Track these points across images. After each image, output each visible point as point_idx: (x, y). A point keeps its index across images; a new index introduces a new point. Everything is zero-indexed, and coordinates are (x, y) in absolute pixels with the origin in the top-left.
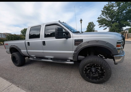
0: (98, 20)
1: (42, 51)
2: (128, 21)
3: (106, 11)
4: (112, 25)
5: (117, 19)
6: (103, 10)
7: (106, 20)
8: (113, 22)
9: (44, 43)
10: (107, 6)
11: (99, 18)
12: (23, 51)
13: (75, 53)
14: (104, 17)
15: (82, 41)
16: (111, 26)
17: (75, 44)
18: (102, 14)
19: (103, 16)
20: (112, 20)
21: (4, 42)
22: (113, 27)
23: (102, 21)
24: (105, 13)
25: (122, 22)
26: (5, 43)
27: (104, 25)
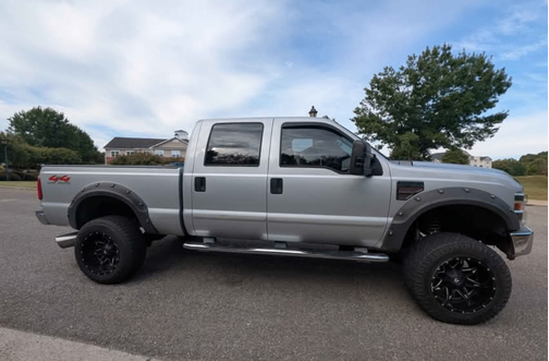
0: (356, 115)
1: (263, 214)
2: (443, 131)
3: (380, 94)
4: (401, 137)
5: (413, 123)
6: (370, 89)
7: (380, 121)
8: (402, 131)
9: (277, 185)
10: (382, 77)
11: (357, 111)
12: (161, 213)
13: (396, 222)
14: (375, 112)
15: (420, 185)
16: (398, 143)
17: (398, 194)
18: (367, 99)
19: (369, 106)
20: (397, 123)
21: (39, 168)
22: (402, 145)
23: (367, 122)
24: (378, 98)
25: (427, 132)
26: (47, 171)
27: (375, 135)
